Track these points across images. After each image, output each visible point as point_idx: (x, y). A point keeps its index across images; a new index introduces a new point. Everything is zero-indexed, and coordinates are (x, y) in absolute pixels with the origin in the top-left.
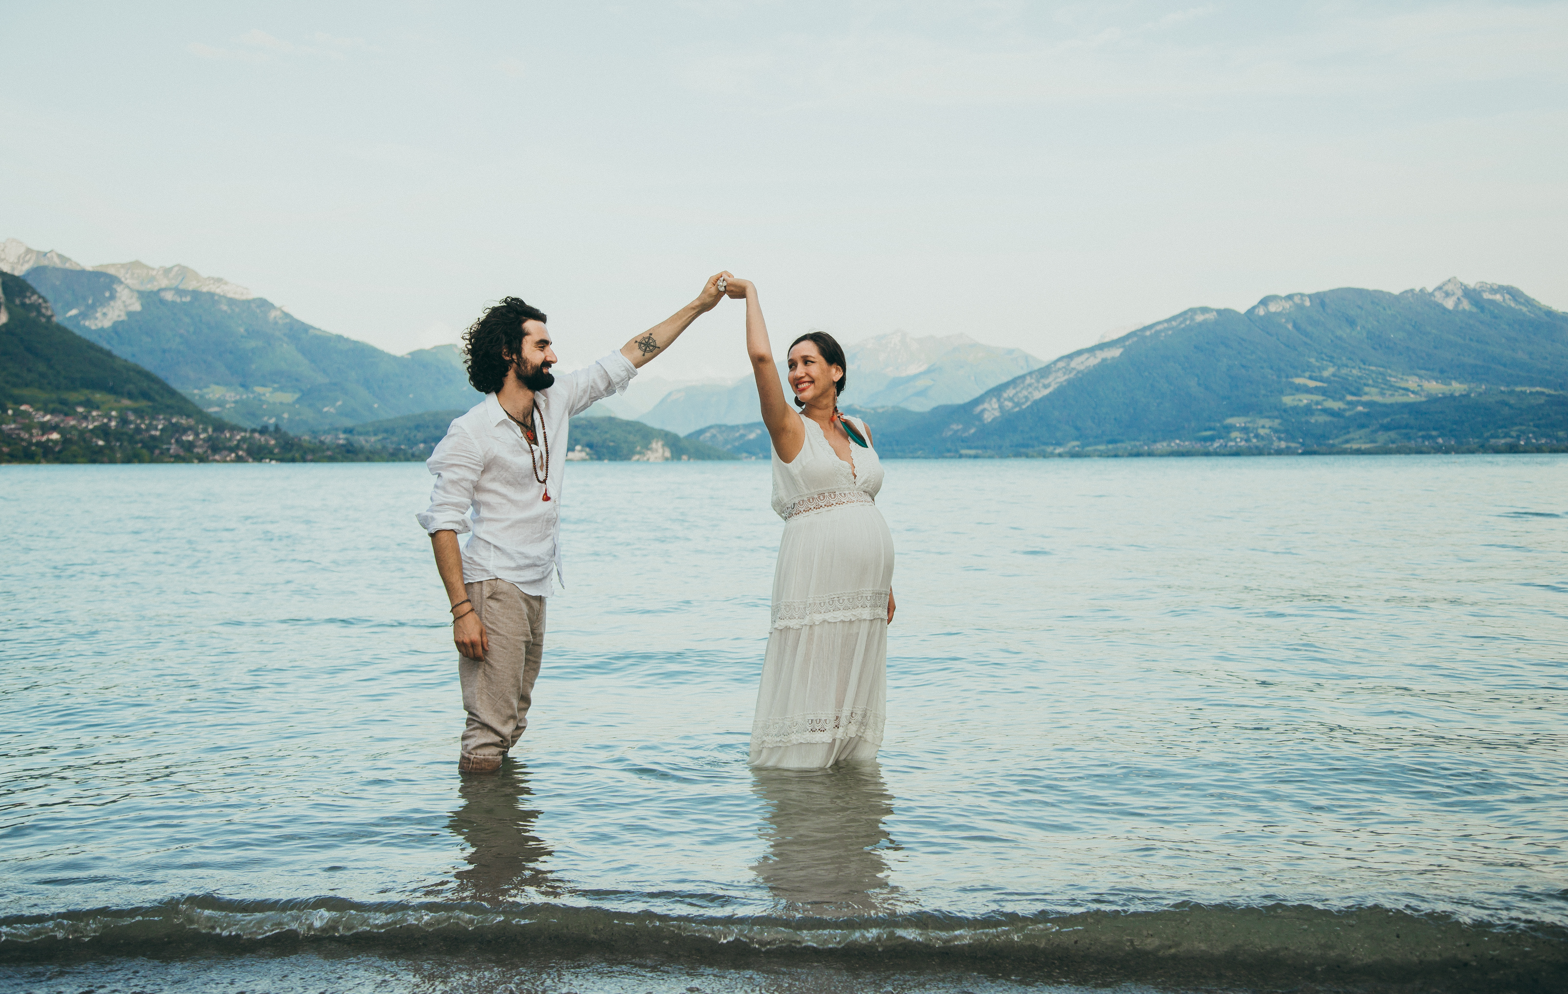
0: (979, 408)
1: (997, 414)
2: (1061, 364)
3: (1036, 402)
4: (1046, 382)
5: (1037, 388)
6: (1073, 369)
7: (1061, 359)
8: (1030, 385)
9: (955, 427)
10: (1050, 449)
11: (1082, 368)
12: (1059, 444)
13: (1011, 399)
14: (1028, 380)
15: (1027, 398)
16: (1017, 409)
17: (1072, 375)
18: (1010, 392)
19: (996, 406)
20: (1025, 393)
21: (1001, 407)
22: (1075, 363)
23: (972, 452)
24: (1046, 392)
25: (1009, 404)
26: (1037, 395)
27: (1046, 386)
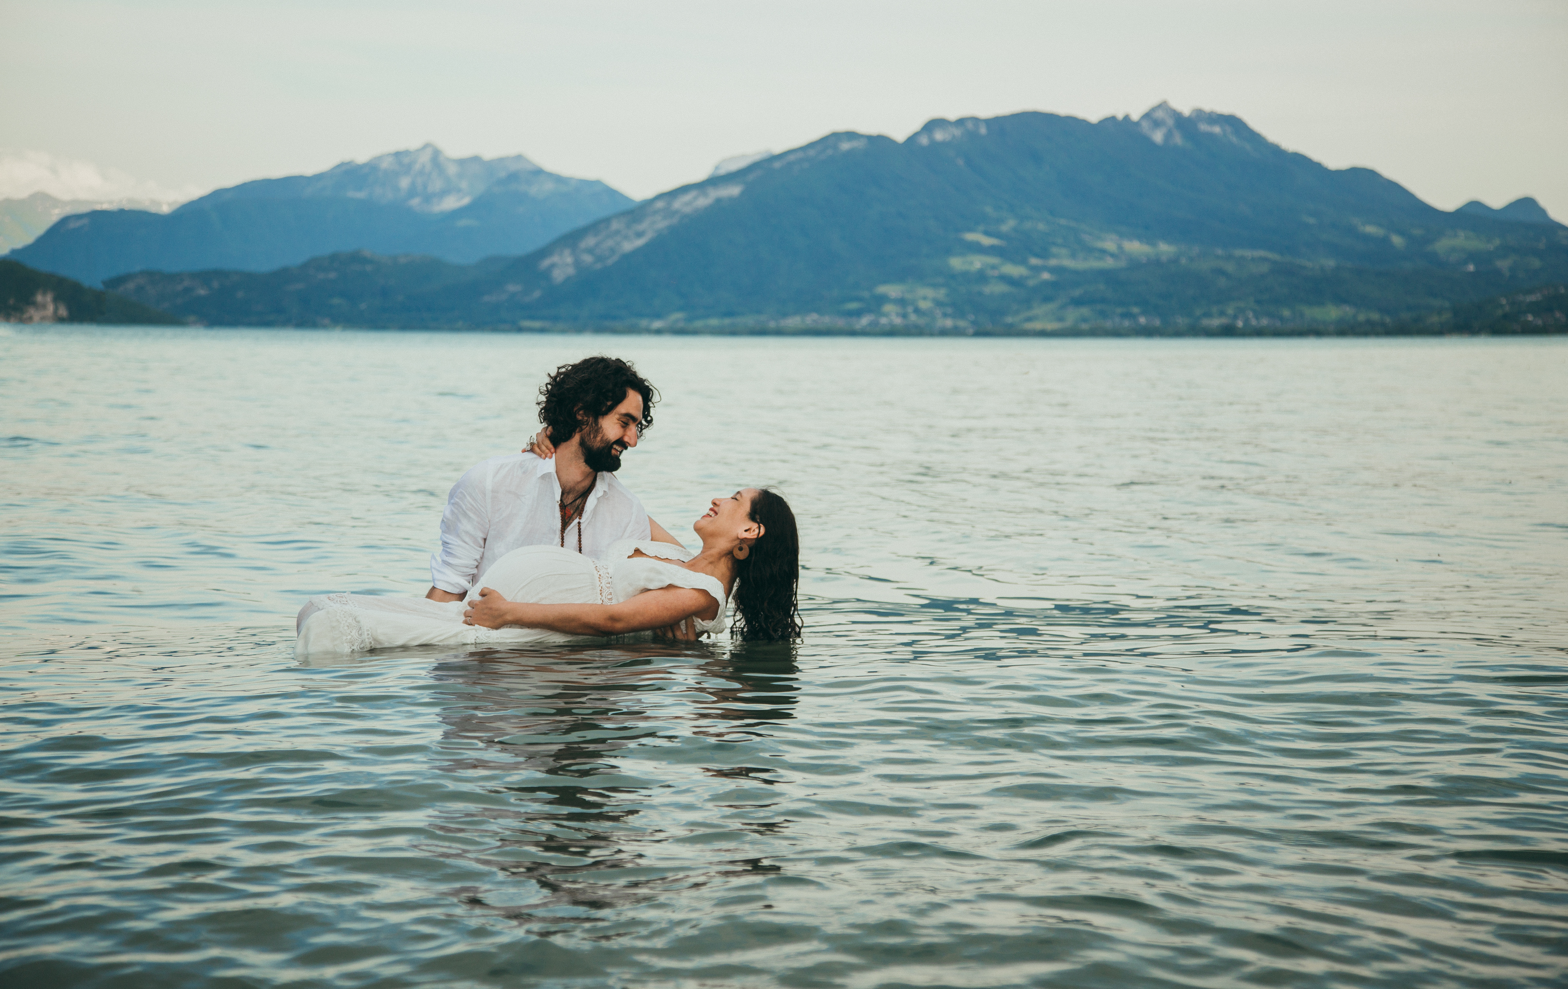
0: (546, 263)
1: (571, 271)
2: (660, 204)
3: (627, 257)
4: (640, 227)
5: (626, 238)
6: (676, 212)
7: (660, 197)
8: (617, 232)
9: (512, 288)
10: (644, 323)
11: (688, 210)
12: (658, 316)
13: (590, 251)
14: (615, 225)
15: (612, 251)
16: (599, 266)
17: (675, 220)
18: (590, 241)
19: (569, 260)
20: (610, 243)
21: (577, 264)
22: (678, 204)
23: (537, 324)
24: (640, 242)
25: (588, 259)
26: (628, 246)
27: (639, 235)
